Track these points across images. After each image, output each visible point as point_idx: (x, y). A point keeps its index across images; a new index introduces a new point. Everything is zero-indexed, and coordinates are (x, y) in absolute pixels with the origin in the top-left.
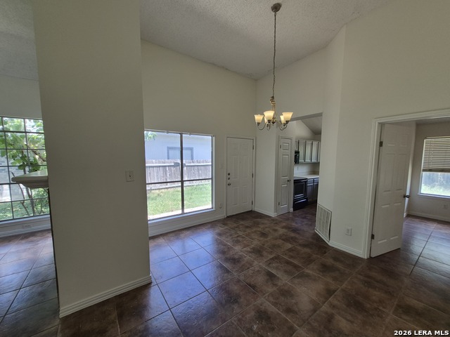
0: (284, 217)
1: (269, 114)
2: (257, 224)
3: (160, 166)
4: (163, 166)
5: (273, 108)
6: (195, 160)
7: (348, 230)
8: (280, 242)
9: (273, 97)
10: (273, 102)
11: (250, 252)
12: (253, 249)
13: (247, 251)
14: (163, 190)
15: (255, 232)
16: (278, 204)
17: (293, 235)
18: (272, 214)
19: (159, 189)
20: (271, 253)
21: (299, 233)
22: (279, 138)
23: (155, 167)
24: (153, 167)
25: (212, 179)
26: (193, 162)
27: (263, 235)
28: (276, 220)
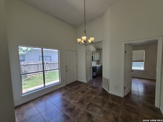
0: (90, 82)
1: (84, 38)
2: (80, 87)
3: (35, 64)
4: (37, 64)
5: (85, 35)
6: (52, 61)
7: (116, 86)
8: (90, 95)
9: (85, 31)
10: (85, 33)
11: (79, 103)
12: (79, 100)
13: (77, 103)
14: (37, 75)
15: (79, 91)
16: (87, 77)
17: (95, 90)
18: (85, 81)
19: (35, 74)
20: (87, 101)
21: (97, 89)
22: (86, 51)
23: (33, 64)
24: (32, 65)
25: (59, 69)
26: (51, 62)
27: (83, 92)
28: (87, 84)
